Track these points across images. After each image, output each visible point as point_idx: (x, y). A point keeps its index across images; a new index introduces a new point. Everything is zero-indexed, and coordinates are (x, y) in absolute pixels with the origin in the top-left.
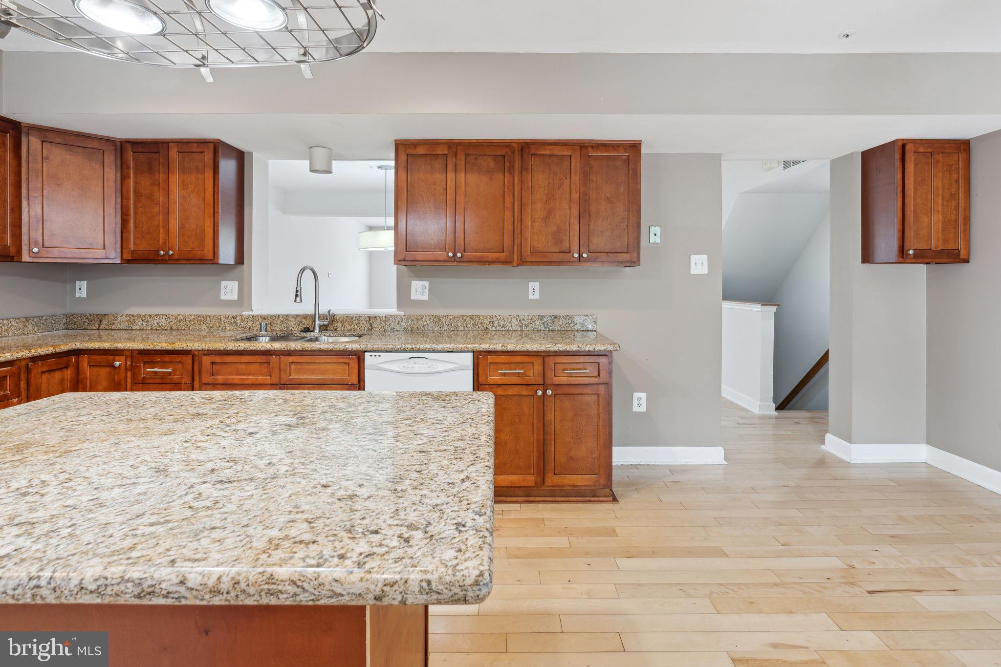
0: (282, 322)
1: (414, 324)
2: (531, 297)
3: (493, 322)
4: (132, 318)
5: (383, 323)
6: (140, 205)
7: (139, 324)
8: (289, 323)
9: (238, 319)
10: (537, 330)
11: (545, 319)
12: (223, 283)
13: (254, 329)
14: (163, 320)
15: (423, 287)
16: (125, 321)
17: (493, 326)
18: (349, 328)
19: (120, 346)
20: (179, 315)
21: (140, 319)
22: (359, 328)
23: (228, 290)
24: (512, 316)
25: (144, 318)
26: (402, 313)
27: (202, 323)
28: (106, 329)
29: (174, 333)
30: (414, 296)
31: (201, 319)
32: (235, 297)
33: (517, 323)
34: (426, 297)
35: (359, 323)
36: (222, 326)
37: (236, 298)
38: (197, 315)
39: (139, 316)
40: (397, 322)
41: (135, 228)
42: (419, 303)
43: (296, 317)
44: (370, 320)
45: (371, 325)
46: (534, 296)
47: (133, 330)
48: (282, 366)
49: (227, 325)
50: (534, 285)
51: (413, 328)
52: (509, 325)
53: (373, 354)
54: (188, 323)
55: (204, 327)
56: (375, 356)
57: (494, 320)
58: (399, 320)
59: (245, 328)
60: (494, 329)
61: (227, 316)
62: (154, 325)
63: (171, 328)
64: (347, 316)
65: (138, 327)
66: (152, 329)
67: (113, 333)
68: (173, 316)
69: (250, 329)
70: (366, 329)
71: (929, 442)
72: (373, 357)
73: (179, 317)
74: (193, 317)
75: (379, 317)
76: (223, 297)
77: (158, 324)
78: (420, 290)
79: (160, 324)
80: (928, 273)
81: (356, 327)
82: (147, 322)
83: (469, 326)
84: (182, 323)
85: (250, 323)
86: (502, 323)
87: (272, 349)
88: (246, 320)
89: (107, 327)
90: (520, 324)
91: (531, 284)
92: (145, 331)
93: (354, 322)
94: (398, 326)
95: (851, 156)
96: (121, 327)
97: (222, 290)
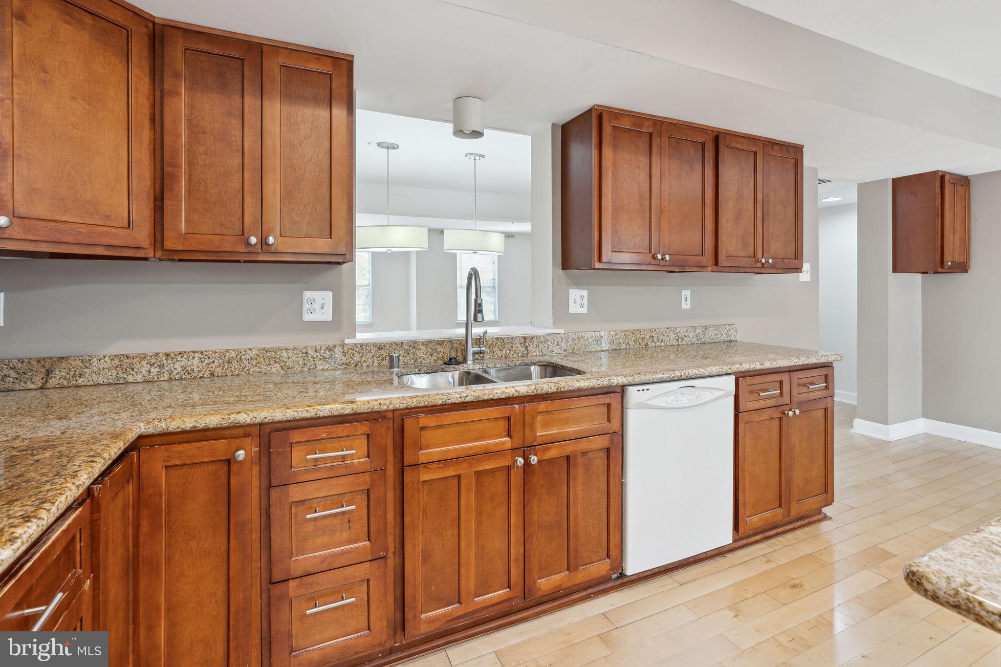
0: (407, 352)
1: (575, 344)
2: (684, 306)
3: (652, 336)
4: (125, 362)
5: (541, 344)
6: (201, 149)
7: (143, 370)
8: (418, 352)
9: (336, 350)
10: (691, 344)
11: (698, 331)
12: (307, 295)
13: (364, 365)
14: (196, 361)
15: (582, 297)
16: (109, 368)
17: (653, 341)
18: (500, 354)
19: (243, 418)
20: (228, 351)
21: (144, 363)
22: (512, 353)
23: (317, 306)
24: (670, 330)
25: (153, 359)
26: (562, 331)
27: (272, 362)
28: (63, 387)
29: (219, 382)
30: (574, 309)
31: (270, 355)
32: (327, 315)
33: (674, 336)
34: (584, 310)
35: (512, 347)
36: (309, 364)
37: (329, 318)
38: (263, 349)
39: (143, 357)
40: (556, 343)
41: (190, 191)
42: (578, 317)
43: (427, 343)
44: (525, 342)
45: (526, 348)
46: (686, 306)
47: (127, 383)
48: (527, 418)
49: (317, 362)
50: (686, 293)
51: (574, 349)
52: (667, 339)
53: (641, 388)
54: (246, 362)
55: (276, 368)
56: (643, 390)
57: (654, 334)
58: (559, 339)
59: (348, 364)
60: (653, 344)
61: (318, 348)
62: (175, 372)
63: (212, 375)
64: (497, 339)
65: (139, 378)
66: (170, 379)
67: (81, 392)
68: (215, 352)
69: (356, 365)
70: (520, 354)
71: (925, 415)
72: (641, 391)
73: (228, 354)
74: (255, 352)
75: (536, 337)
76: (307, 317)
77: (183, 368)
78: (579, 301)
79: (189, 368)
80: (923, 281)
81: (508, 352)
82: (161, 366)
83: (630, 342)
84: (234, 364)
85: (357, 357)
86: (661, 337)
87: (516, 394)
88: (350, 351)
89: (65, 383)
90: (677, 338)
91: (684, 292)
92: (156, 384)
93: (506, 346)
94: (557, 347)
95: (886, 180)
96: (101, 380)
97: (306, 306)
